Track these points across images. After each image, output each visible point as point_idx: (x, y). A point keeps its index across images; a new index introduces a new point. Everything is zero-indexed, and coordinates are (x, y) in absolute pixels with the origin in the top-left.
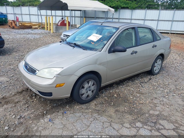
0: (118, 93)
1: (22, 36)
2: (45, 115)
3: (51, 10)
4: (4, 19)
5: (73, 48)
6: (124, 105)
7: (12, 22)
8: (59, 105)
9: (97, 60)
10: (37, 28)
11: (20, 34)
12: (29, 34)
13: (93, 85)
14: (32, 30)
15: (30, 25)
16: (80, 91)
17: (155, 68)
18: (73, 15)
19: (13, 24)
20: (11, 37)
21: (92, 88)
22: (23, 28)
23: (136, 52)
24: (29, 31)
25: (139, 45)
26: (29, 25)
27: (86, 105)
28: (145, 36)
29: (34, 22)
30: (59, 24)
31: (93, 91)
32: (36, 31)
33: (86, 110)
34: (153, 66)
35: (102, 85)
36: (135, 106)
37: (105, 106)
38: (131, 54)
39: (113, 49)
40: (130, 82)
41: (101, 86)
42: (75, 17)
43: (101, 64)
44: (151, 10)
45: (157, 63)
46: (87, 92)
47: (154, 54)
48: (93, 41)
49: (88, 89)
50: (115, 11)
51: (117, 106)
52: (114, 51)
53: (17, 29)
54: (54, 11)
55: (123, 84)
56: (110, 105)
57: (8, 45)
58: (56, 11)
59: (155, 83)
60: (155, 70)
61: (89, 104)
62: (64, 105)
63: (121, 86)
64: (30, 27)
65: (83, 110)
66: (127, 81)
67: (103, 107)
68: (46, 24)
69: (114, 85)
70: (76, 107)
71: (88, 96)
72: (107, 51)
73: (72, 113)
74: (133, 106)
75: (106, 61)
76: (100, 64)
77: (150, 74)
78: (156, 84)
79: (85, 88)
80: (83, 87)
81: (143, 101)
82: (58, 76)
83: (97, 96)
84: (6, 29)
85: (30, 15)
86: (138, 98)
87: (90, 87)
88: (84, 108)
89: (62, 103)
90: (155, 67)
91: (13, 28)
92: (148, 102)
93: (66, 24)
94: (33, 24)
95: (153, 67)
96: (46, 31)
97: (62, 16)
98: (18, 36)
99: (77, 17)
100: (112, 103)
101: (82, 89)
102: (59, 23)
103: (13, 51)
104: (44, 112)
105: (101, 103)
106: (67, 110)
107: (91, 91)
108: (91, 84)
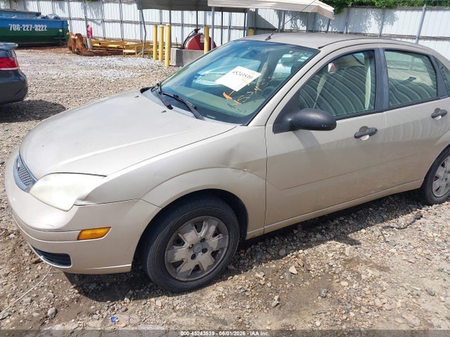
0: (304, 260)
1: (90, 73)
2: (47, 322)
3: (170, 10)
4: (61, 31)
5: (166, 109)
6: (315, 306)
7: (76, 38)
8: (104, 289)
9: (231, 152)
10: (134, 54)
11: (89, 68)
12: (110, 67)
13: (215, 235)
14: (120, 59)
15: (118, 48)
16: (168, 253)
17: (436, 184)
18: (226, 23)
19: (79, 44)
20: (63, 75)
21: (213, 243)
22: (101, 55)
23: (373, 133)
24: (114, 60)
25: (385, 106)
26: (116, 46)
27: (189, 295)
28: (411, 79)
29: (130, 41)
30: (187, 46)
31: (217, 251)
32: (130, 61)
33: (183, 315)
34: (431, 176)
35: (252, 232)
36: (352, 314)
37: (248, 307)
38: (356, 137)
39: (290, 119)
40: (351, 222)
41: (248, 238)
42: (230, 28)
43: (245, 168)
44: (438, 10)
45: (443, 165)
46: (193, 257)
47: (439, 138)
48: (228, 91)
49: (196, 248)
50: (337, 12)
51: (291, 311)
52: (294, 127)
53: (85, 55)
54: (180, 12)
55: (327, 229)
56: (268, 306)
57: (48, 95)
58: (185, 12)
59: (434, 231)
60: (434, 189)
61: (198, 296)
62: (119, 289)
63: (319, 236)
64: (117, 52)
65: (174, 314)
66: (342, 218)
67: (243, 308)
68: (154, 45)
69: (295, 232)
70: (153, 299)
71: (197, 268)
72: (270, 125)
73: (135, 322)
74: (344, 317)
75: (265, 157)
76: (243, 167)
77: (417, 201)
78: (435, 234)
79: (187, 245)
80: (180, 242)
81: (385, 301)
82: (83, 203)
83: (231, 267)
84: (62, 56)
85: (122, 22)
86: (368, 286)
87: (203, 240)
88: (178, 308)
89: (116, 283)
90: (437, 178)
91: (79, 53)
92: (399, 305)
93: (203, 44)
94: (128, 43)
95: (429, 179)
96: (153, 61)
97: (197, 25)
98: (81, 73)
99: (236, 28)
100: (276, 298)
101: (175, 247)
102: (188, 43)
103: (51, 110)
104: (49, 312)
105: (237, 295)
106: (124, 309)
107: (208, 253)
108: (207, 233)
